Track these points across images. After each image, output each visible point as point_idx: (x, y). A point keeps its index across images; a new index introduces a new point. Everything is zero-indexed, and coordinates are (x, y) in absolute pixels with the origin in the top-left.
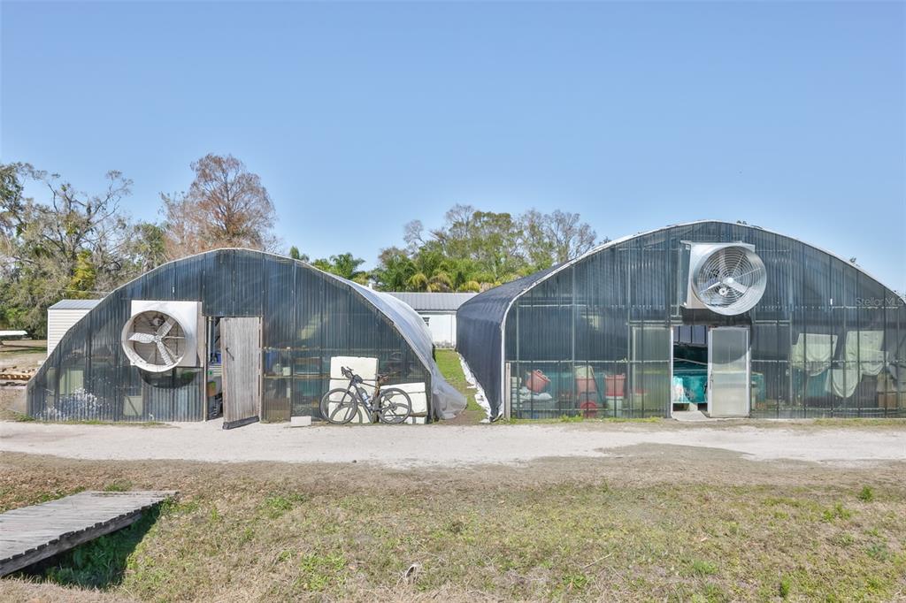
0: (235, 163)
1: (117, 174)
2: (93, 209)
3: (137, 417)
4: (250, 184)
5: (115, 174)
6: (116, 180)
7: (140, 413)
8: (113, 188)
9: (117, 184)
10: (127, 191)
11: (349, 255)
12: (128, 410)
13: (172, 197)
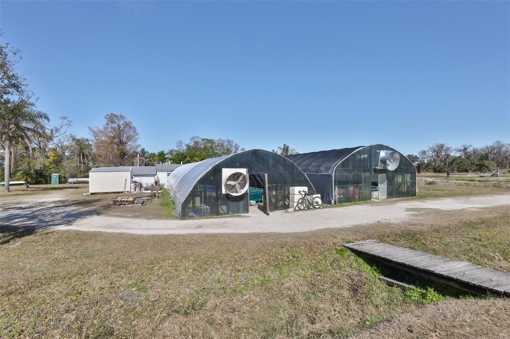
0: (122, 117)
1: (66, 118)
2: (54, 132)
3: (225, 214)
4: (128, 125)
5: (64, 118)
6: (65, 120)
7: (226, 212)
8: (64, 124)
9: (65, 122)
10: (70, 125)
11: (163, 151)
12: (221, 211)
13: (93, 128)
